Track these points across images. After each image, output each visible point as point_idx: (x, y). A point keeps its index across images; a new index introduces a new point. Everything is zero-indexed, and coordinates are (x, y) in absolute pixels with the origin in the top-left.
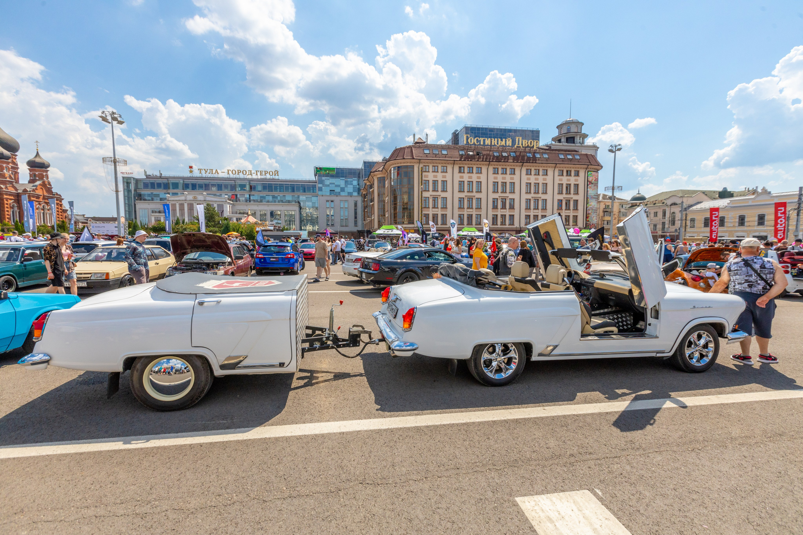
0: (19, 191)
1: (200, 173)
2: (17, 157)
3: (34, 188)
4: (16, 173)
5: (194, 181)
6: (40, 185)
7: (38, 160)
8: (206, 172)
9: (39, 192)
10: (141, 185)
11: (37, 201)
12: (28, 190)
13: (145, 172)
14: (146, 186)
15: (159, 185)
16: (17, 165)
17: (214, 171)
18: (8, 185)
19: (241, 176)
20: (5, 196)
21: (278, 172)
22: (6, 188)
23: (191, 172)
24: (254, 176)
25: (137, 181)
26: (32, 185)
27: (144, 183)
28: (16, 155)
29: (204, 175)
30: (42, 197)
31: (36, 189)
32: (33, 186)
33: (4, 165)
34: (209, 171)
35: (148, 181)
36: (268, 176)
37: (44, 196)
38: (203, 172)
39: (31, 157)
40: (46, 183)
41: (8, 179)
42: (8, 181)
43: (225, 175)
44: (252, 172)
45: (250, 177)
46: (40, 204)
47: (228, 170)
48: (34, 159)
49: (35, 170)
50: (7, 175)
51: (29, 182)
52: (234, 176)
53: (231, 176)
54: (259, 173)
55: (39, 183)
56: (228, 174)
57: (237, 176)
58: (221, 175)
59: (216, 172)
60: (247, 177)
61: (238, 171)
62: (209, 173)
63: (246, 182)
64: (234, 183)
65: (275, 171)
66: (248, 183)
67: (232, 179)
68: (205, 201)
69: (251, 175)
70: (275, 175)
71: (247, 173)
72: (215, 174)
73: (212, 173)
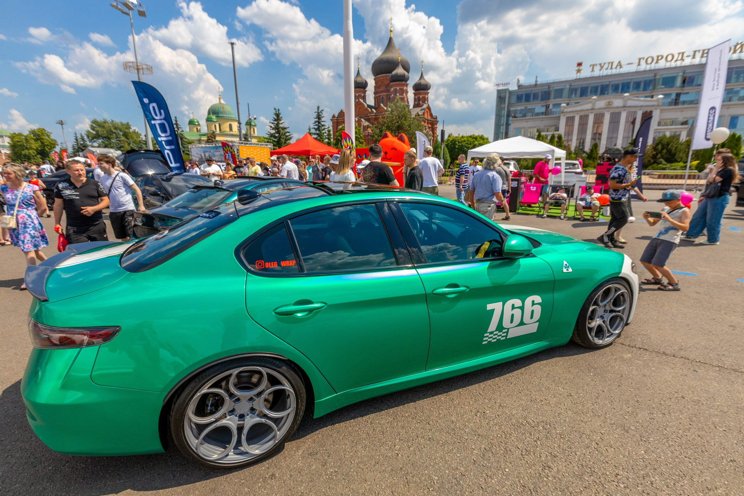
1: (593, 71)
4: (407, 97)
5: (584, 84)
6: (427, 108)
7: (422, 82)
8: (602, 67)
9: (426, 116)
10: (514, 99)
12: (419, 113)
13: (518, 81)
14: (519, 98)
15: (536, 96)
17: (614, 65)
19: (662, 64)
23: (579, 71)
24: (688, 61)
25: (511, 93)
26: (420, 109)
27: (518, 95)
29: (597, 72)
31: (424, 112)
33: (405, 88)
34: (606, 66)
35: (523, 92)
37: (428, 120)
38: (597, 68)
39: (417, 79)
40: (429, 106)
43: (633, 68)
44: (685, 55)
45: (679, 64)
47: (640, 59)
48: (420, 81)
49: (420, 94)
50: (405, 99)
51: (414, 107)
52: (648, 67)
53: (643, 67)
54: (698, 55)
55: (425, 106)
56: (639, 65)
57: (653, 66)
58: (626, 69)
59: (617, 66)
60: (673, 64)
61: (658, 57)
62: (607, 69)
63: (678, 73)
64: (653, 78)
65: (738, 44)
66: (681, 74)
67: (645, 72)
68: (624, 107)
69: (682, 59)
70: (735, 52)
71: (675, 59)
72: (616, 68)
73: (611, 68)
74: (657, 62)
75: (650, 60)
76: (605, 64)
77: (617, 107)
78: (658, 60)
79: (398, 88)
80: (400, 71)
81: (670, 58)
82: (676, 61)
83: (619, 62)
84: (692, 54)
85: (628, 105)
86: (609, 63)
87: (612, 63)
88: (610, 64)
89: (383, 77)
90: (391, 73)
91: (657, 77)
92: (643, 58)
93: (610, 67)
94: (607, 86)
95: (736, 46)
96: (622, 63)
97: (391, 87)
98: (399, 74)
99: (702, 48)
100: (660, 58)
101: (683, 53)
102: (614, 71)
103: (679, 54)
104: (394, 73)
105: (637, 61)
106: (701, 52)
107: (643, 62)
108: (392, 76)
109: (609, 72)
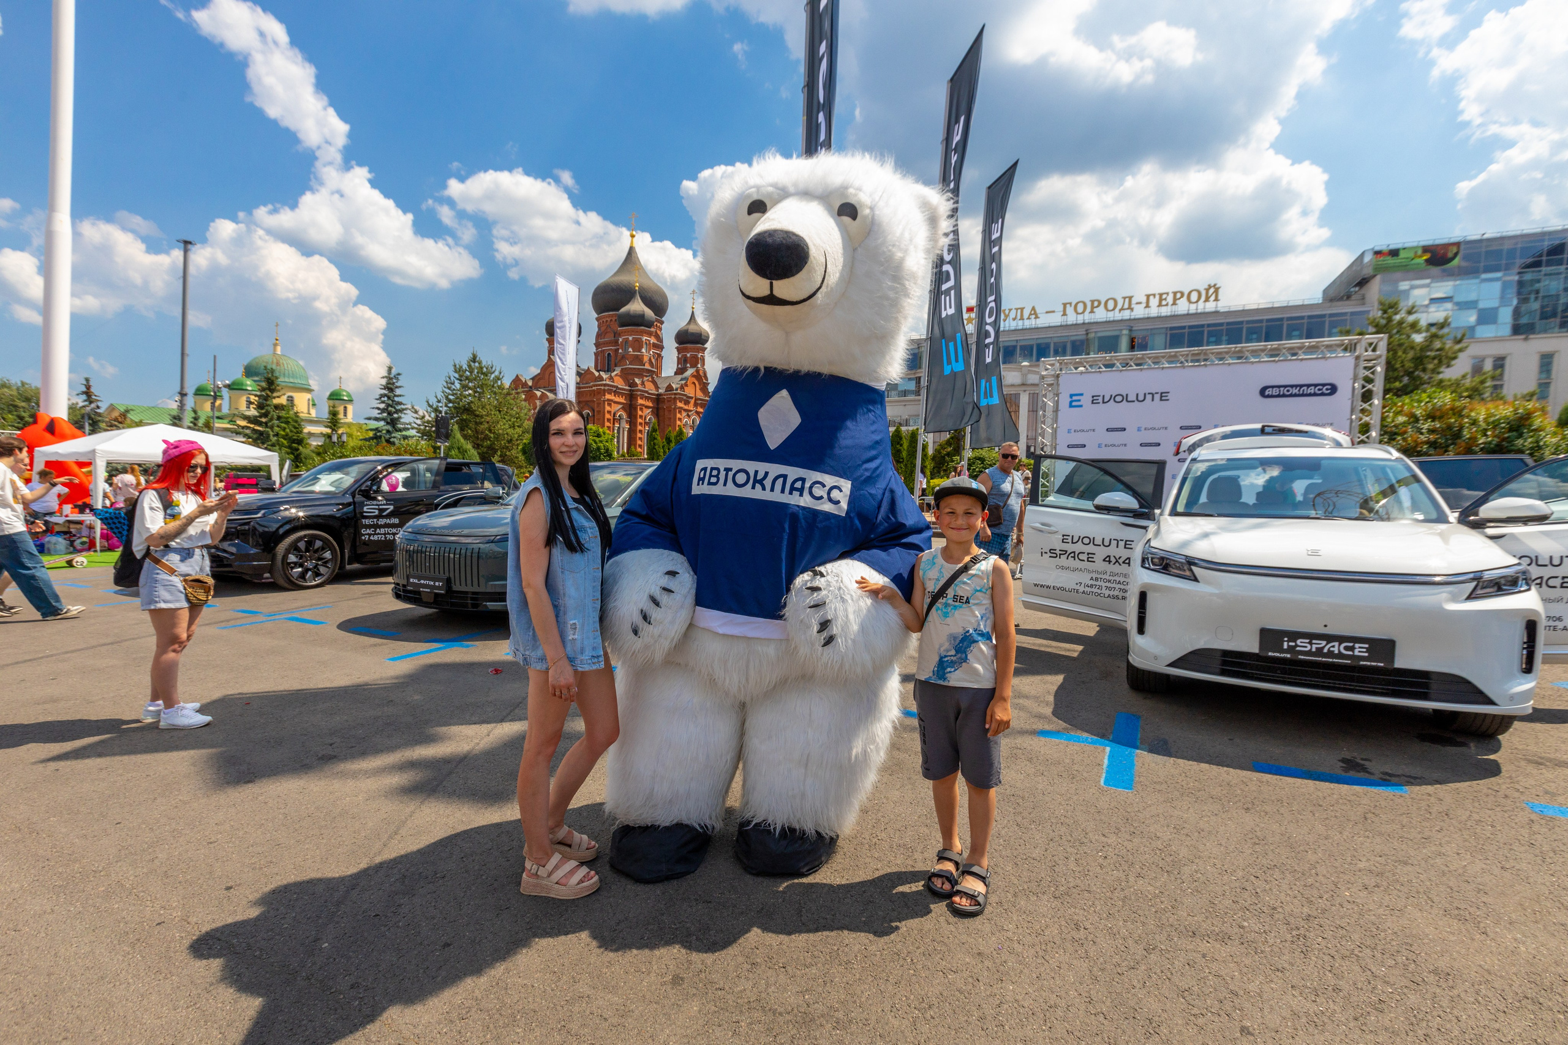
0: (660, 391)
2: (663, 326)
3: (683, 382)
4: (659, 357)
6: (693, 376)
7: (692, 328)
8: (1007, 316)
9: (690, 391)
11: (685, 410)
12: (674, 386)
16: (662, 342)
17: (1026, 314)
18: (645, 379)
19: (1101, 315)
20: (640, 401)
21: (1217, 291)
22: (643, 383)
24: (1139, 312)
26: (679, 377)
28: (662, 323)
30: (692, 401)
31: (686, 385)
32: (682, 380)
33: (644, 338)
34: (1012, 315)
36: (1183, 307)
37: (696, 399)
39: (682, 323)
40: (701, 373)
41: (647, 366)
42: (648, 371)
43: (1056, 320)
44: (1134, 301)
45: (1126, 315)
46: (689, 416)
47: (1065, 305)
48: (686, 328)
49: (686, 350)
50: (646, 359)
51: (676, 373)
52: (1080, 319)
53: (1072, 318)
54: (1154, 302)
55: (690, 372)
56: (1065, 314)
57: (1087, 317)
58: (1044, 321)
59: (1031, 314)
60: (1117, 315)
61: (1093, 302)
62: (1014, 319)
63: (1121, 330)
64: (1084, 337)
65: (1210, 287)
66: (1125, 332)
67: (1075, 326)
68: (1023, 384)
69: (1130, 308)
70: (1207, 300)
71: (1119, 306)
72: (1029, 318)
73: (1022, 319)
74: (1092, 312)
75: (1080, 308)
76: (1010, 310)
77: (1013, 385)
78: (1093, 307)
79: (631, 338)
80: (636, 306)
81: (1111, 305)
82: (1120, 310)
83: (1033, 309)
84: (1144, 300)
85: (1030, 382)
86: (1017, 309)
87: (1022, 309)
88: (1019, 311)
89: (609, 316)
90: (618, 310)
91: (1091, 336)
92: (1070, 304)
93: (1019, 317)
94: (1015, 347)
95: (1207, 290)
96: (1038, 311)
97: (620, 335)
98: (632, 312)
99: (1157, 291)
100: (1096, 304)
101: (1130, 298)
102: (1027, 324)
103: (1125, 298)
104: (623, 310)
105: (1061, 308)
106: (1157, 297)
107: (1070, 310)
108: (620, 316)
109: (1020, 325)
